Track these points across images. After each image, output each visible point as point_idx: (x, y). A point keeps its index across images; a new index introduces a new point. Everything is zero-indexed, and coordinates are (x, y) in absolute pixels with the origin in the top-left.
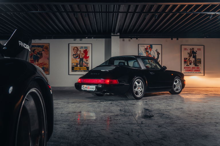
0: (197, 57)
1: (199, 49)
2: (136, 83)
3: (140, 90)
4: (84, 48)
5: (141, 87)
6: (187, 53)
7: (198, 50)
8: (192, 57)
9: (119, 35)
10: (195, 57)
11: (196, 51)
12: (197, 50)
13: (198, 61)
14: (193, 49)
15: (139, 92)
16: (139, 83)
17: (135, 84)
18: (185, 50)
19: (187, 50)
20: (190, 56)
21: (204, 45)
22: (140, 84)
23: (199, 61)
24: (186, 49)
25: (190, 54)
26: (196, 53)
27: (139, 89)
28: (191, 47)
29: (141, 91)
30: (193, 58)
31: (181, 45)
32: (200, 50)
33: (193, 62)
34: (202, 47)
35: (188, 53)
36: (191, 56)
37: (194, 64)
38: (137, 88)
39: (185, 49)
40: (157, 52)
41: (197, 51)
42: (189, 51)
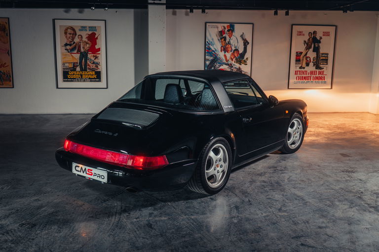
1: (327, 34)
2: (212, 154)
3: (221, 170)
4: (88, 29)
5: (222, 162)
6: (303, 42)
7: (323, 35)
10: (317, 50)
11: (321, 38)
12: (321, 35)
13: (321, 58)
14: (315, 32)
15: (218, 174)
18: (300, 35)
19: (304, 35)
20: (308, 48)
21: (335, 24)
22: (221, 155)
23: (324, 58)
24: (300, 32)
25: (307, 44)
26: (319, 42)
28: (312, 29)
29: (223, 171)
30: (314, 51)
31: (292, 25)
32: (329, 35)
33: (312, 60)
34: (332, 30)
35: (305, 42)
36: (310, 48)
37: (314, 66)
38: (213, 168)
39: (300, 33)
40: (243, 39)
41: (323, 37)
42: (306, 38)
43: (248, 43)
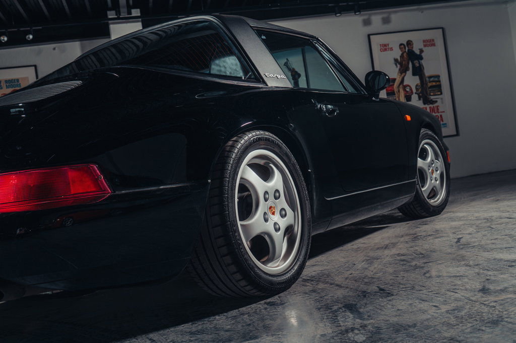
0: (428, 72)
1: (430, 43)
2: (252, 177)
3: (283, 223)
5: (283, 203)
6: (393, 61)
7: (425, 46)
8: (409, 73)
9: (139, 15)
10: (418, 71)
11: (421, 51)
12: (422, 46)
13: (430, 84)
14: (409, 43)
15: (278, 236)
16: (265, 173)
17: (245, 187)
18: (385, 50)
19: (391, 49)
20: (403, 70)
21: (441, 26)
22: (277, 181)
23: (434, 84)
24: (385, 45)
25: (401, 64)
26: (420, 58)
27: (276, 218)
28: (404, 38)
29: (289, 230)
30: (414, 74)
31: (369, 36)
32: (434, 45)
33: (414, 91)
34: (437, 35)
35: (396, 60)
36: (407, 69)
37: (420, 99)
38: (259, 215)
39: (385, 47)
41: (424, 49)
42: (397, 53)
43: (299, 75)
